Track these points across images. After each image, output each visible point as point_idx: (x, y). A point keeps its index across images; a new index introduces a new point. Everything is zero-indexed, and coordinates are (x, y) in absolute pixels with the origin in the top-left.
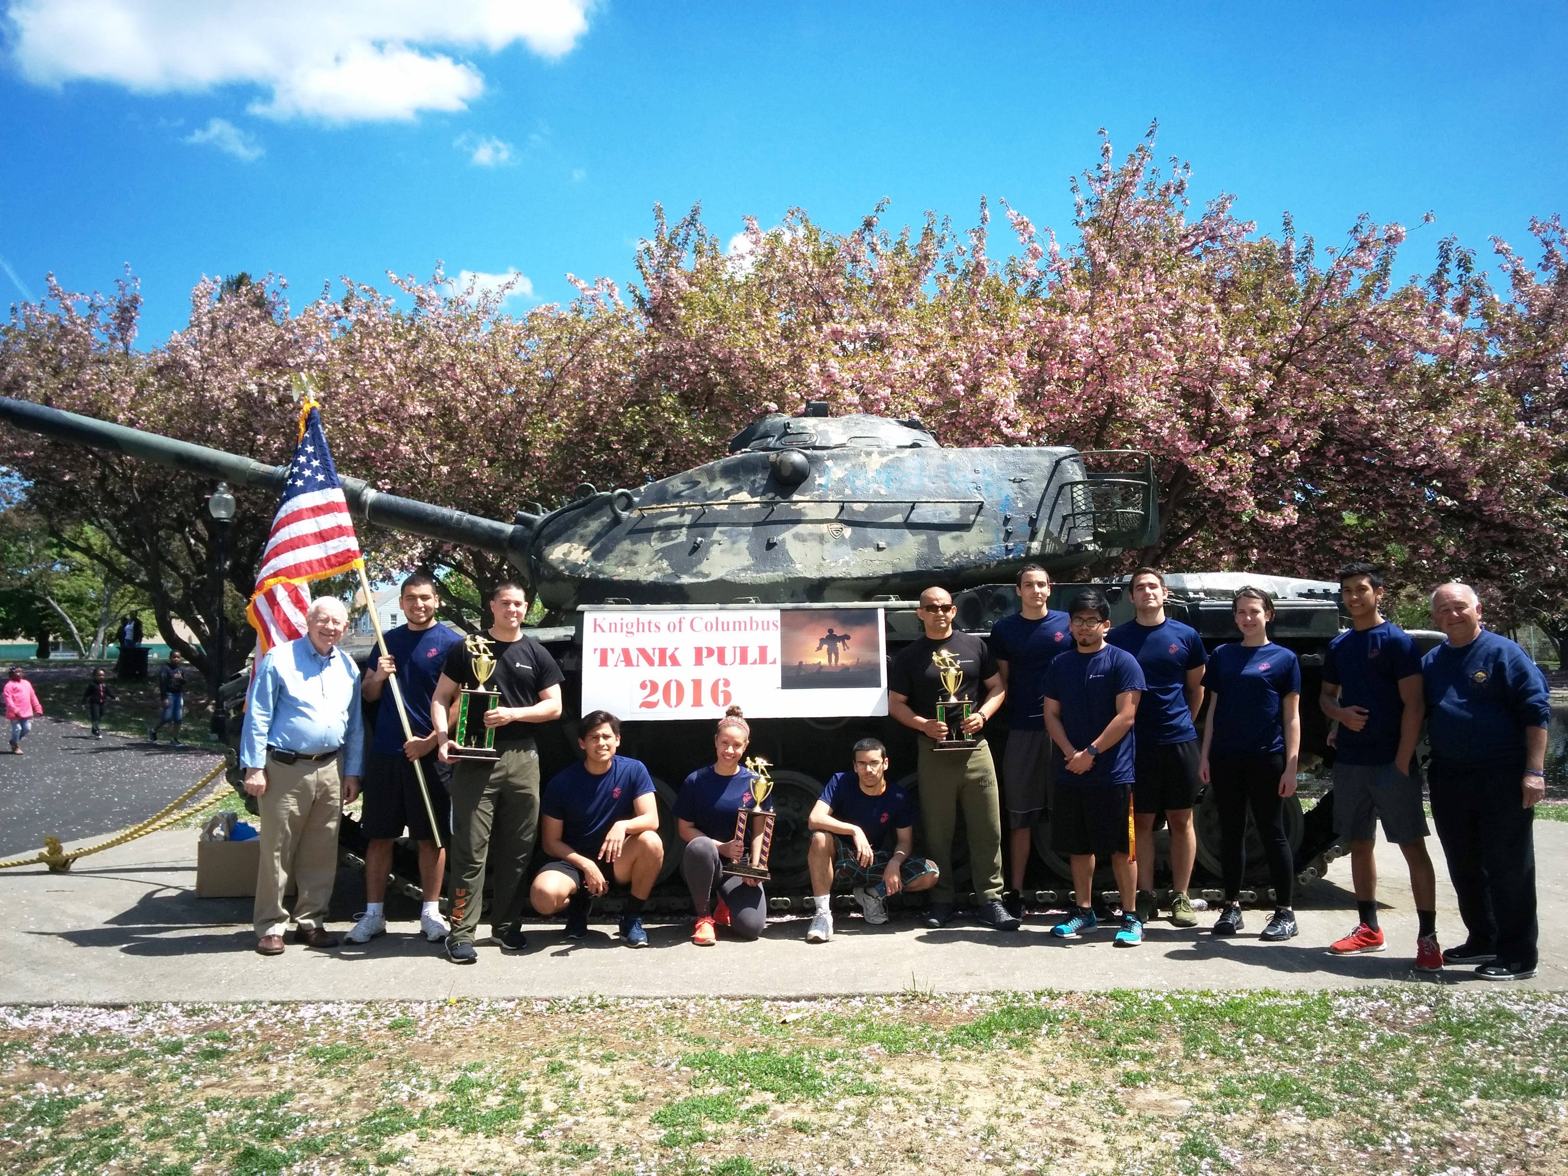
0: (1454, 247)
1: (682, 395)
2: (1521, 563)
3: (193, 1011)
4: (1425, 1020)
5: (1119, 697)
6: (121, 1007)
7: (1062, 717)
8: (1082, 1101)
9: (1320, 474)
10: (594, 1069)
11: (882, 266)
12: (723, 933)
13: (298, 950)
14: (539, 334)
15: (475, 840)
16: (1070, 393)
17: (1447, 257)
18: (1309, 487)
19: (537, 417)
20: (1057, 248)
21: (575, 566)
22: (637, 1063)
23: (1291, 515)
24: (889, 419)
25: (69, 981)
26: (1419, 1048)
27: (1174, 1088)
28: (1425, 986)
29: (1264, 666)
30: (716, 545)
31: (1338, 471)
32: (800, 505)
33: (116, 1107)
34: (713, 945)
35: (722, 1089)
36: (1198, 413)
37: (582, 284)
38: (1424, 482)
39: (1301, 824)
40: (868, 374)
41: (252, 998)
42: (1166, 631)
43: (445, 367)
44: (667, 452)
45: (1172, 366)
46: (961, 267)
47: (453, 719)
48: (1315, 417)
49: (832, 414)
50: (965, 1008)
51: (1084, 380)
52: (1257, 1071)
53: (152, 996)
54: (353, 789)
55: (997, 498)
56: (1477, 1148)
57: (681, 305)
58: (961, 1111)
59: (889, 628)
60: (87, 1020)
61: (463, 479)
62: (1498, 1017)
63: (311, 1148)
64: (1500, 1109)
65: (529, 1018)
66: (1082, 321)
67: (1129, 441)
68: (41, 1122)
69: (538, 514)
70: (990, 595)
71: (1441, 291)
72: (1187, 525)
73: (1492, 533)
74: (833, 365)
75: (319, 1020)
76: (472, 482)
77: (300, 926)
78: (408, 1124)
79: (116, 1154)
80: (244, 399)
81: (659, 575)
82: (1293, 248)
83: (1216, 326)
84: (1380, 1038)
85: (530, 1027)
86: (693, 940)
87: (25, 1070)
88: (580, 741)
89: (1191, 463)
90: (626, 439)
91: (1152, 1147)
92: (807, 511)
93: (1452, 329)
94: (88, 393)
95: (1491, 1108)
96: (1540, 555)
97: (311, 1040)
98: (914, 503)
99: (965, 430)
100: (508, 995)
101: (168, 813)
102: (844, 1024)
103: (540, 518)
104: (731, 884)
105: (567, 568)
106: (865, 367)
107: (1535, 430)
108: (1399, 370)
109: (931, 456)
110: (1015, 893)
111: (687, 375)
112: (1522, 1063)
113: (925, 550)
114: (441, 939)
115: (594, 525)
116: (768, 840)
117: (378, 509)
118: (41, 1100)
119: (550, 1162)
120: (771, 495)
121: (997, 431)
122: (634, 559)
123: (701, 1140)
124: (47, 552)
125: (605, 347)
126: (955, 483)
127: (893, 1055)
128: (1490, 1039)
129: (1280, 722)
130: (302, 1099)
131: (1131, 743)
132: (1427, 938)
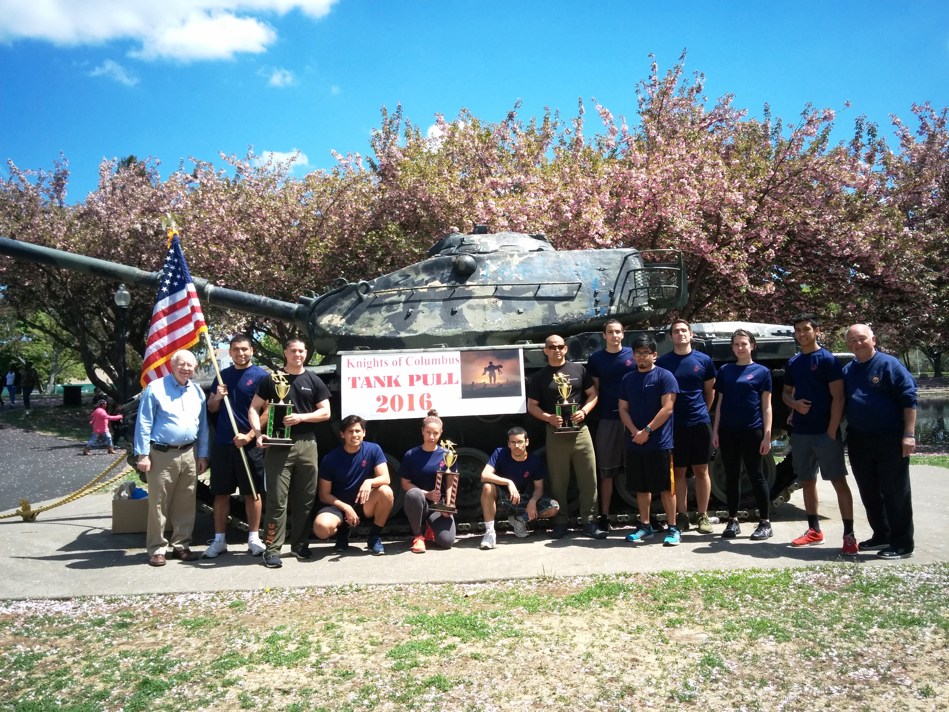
0: (865, 122)
1: (401, 224)
2: (908, 312)
3: (111, 600)
4: (847, 584)
5: (663, 397)
6: (68, 599)
7: (630, 411)
8: (643, 636)
9: (787, 262)
10: (353, 627)
11: (520, 142)
12: (431, 545)
14: (313, 189)
15: (280, 494)
16: (635, 216)
17: (860, 128)
18: (780, 270)
19: (312, 239)
20: (627, 128)
21: (336, 328)
22: (378, 622)
23: (771, 288)
24: (526, 235)
25: (36, 585)
26: (843, 600)
27: (697, 627)
28: (847, 564)
29: (750, 377)
30: (421, 313)
31: (797, 260)
32: (471, 288)
33: (65, 658)
34: (424, 552)
35: (429, 636)
36: (713, 227)
37: (340, 157)
38: (849, 265)
39: (774, 470)
40: (513, 208)
41: (147, 592)
42: (692, 358)
43: (256, 209)
44: (392, 259)
45: (696, 198)
46: (568, 141)
47: (264, 422)
48: (783, 228)
49: (491, 233)
50: (574, 585)
51: (644, 209)
52: (747, 616)
53: (86, 593)
54: (204, 466)
55: (589, 281)
56: (876, 657)
57: (399, 168)
58: (571, 645)
59: (526, 360)
60: (47, 607)
61: (269, 278)
62: (891, 580)
63: (183, 678)
64: (891, 634)
65: (313, 598)
66: (642, 173)
67: (672, 245)
68: (21, 668)
69: (312, 297)
70: (586, 339)
71: (857, 149)
72: (708, 295)
73: (890, 295)
74: (491, 201)
75: (187, 604)
76: (275, 280)
77: (175, 548)
78: (241, 662)
79: (66, 685)
80: (133, 233)
81: (387, 332)
82: (770, 125)
83: (723, 174)
84: (821, 595)
85: (314, 603)
86: (412, 550)
87: (10, 638)
88: (341, 433)
89: (709, 258)
90: (368, 252)
91: (684, 661)
92: (475, 291)
93: (865, 172)
94: (37, 231)
95: (885, 633)
96: (919, 307)
97: (182, 615)
98: (540, 285)
99: (573, 240)
100: (301, 586)
101: (93, 484)
102: (502, 596)
103: (314, 299)
104: (435, 516)
105: (331, 330)
106: (512, 204)
107: (915, 232)
108: (833, 198)
109: (549, 256)
111: (404, 211)
112: (905, 607)
113: (547, 313)
114: (260, 554)
115: (347, 303)
116: (455, 490)
117: (216, 297)
118: (20, 655)
119: (326, 681)
120: (453, 282)
121: (592, 240)
122: (372, 323)
123: (416, 666)
124: (18, 330)
125: (353, 195)
126: (564, 272)
127: (531, 613)
128: (885, 594)
130: (177, 650)
131: (671, 425)
132: (849, 536)
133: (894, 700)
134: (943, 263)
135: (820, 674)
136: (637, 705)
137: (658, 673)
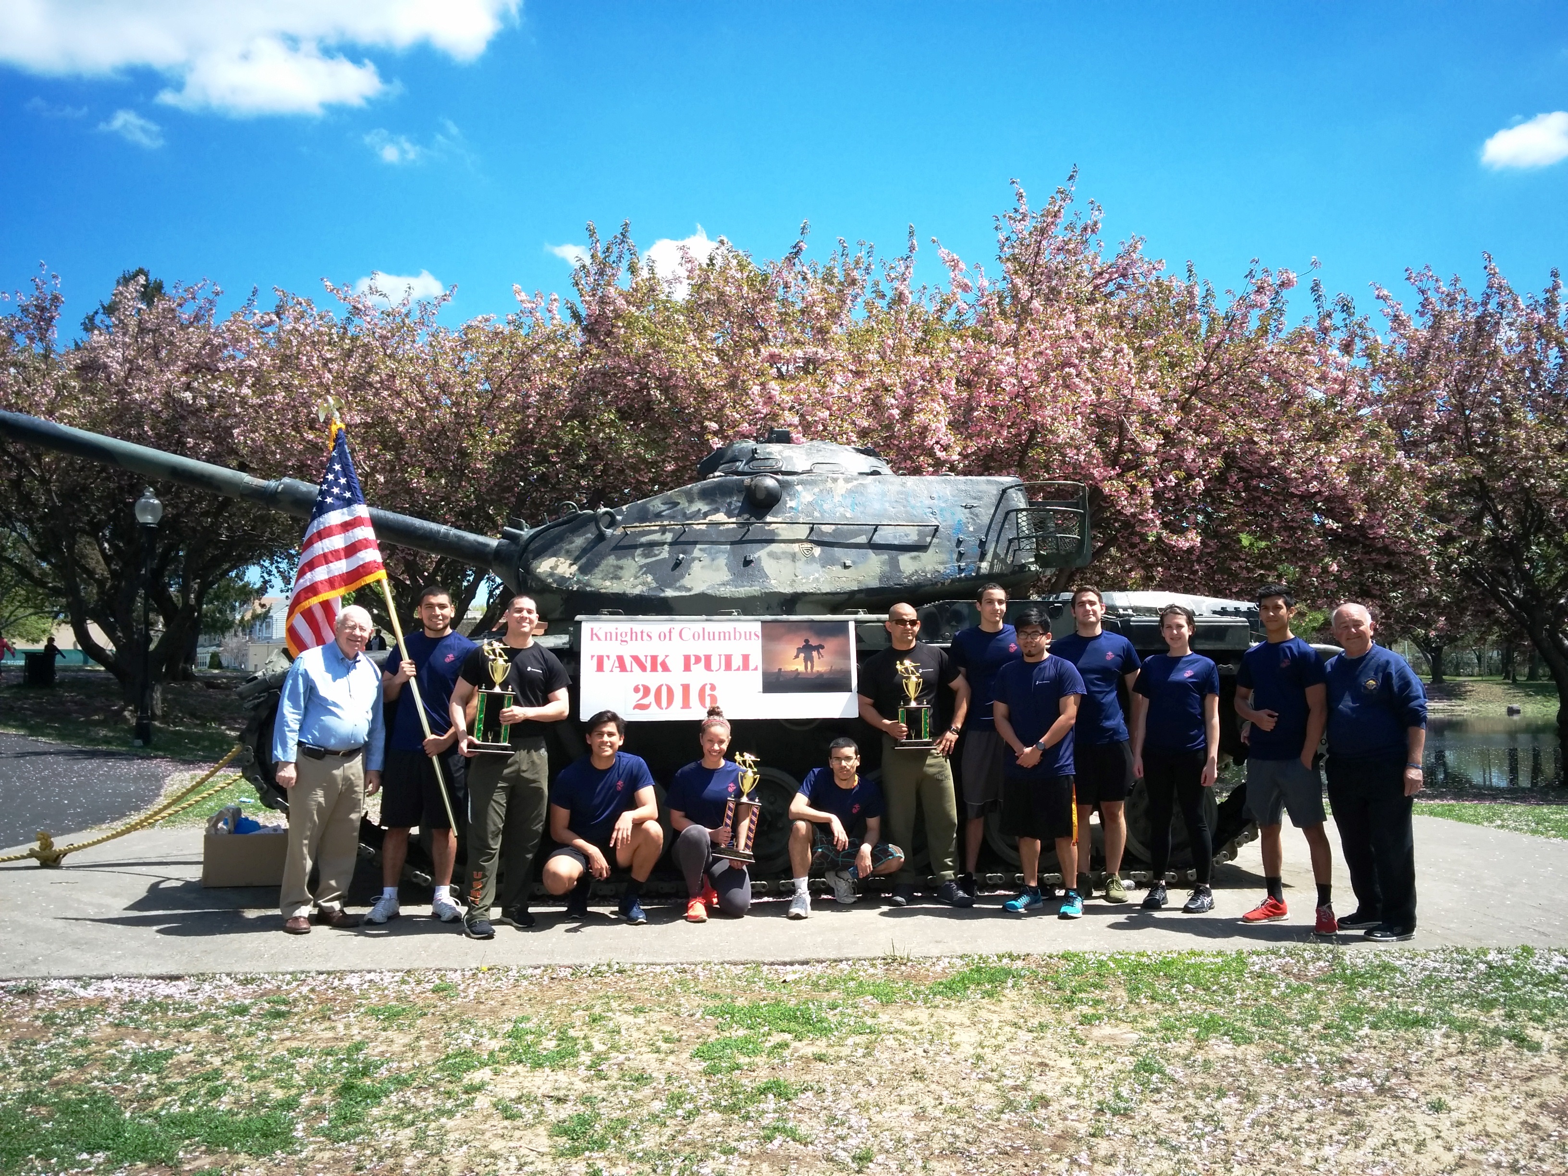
1: (620, 410)
2: (1398, 584)
3: (246, 980)
4: (1324, 973)
5: (1062, 700)
6: (178, 978)
7: (1010, 718)
8: (1049, 1035)
9: (1221, 498)
10: (630, 1019)
11: (813, 293)
12: (712, 913)
13: (322, 931)
14: (476, 346)
15: (491, 828)
16: (995, 420)
18: (1210, 509)
19: (475, 429)
20: (986, 283)
21: (563, 579)
22: (665, 1014)
23: (1193, 539)
26: (1320, 994)
27: (1123, 1025)
28: (1323, 946)
29: (1188, 674)
30: (697, 562)
31: (1237, 497)
32: (773, 526)
33: (208, 1057)
34: (704, 921)
35: (745, 1032)
36: (1111, 441)
37: (522, 296)
40: (806, 396)
41: (299, 969)
42: (1102, 641)
43: (384, 377)
44: (605, 466)
45: (1089, 397)
47: (469, 718)
48: (1218, 447)
50: (938, 969)
51: (1009, 409)
52: (1189, 1012)
53: (208, 969)
54: (375, 784)
55: (950, 522)
56: (1370, 1064)
57: (619, 323)
58: (951, 1044)
59: (859, 639)
60: (149, 989)
61: (399, 488)
62: (1384, 969)
63: (400, 1082)
64: (1387, 1037)
65: (556, 981)
66: (1008, 354)
68: (144, 1070)
69: (522, 529)
70: (948, 610)
71: (1328, 333)
72: (1100, 545)
73: (1374, 555)
74: (774, 386)
75: (365, 986)
76: (409, 491)
77: (322, 908)
78: (480, 1063)
79: (224, 1092)
81: (645, 588)
82: (1197, 291)
83: (1129, 363)
84: (1288, 986)
85: (561, 988)
86: (686, 918)
87: (109, 1030)
89: (1105, 488)
90: (564, 452)
91: (1111, 1067)
92: (780, 531)
93: (1340, 367)
95: (1380, 1036)
96: (1415, 576)
97: (364, 1001)
98: (877, 526)
99: (899, 451)
100: (534, 964)
102: (837, 982)
103: (526, 533)
104: (719, 868)
105: (555, 581)
106: (804, 390)
107: (1414, 461)
108: (1293, 404)
109: (890, 484)
110: (969, 876)
111: (624, 391)
112: (1404, 1004)
113: (887, 568)
115: (579, 541)
116: (753, 826)
118: (136, 1053)
119: (614, 1087)
120: (746, 516)
121: (930, 453)
122: (620, 573)
123: (738, 1069)
125: (545, 362)
126: (913, 508)
127: (885, 1004)
128: (1377, 987)
129: (1202, 723)
130: (376, 1047)
131: (1072, 740)
132: (1325, 907)
133: (1396, 1115)
134: (1453, 511)
135: (1297, 1083)
136: (1055, 1118)
137: (1079, 1080)
